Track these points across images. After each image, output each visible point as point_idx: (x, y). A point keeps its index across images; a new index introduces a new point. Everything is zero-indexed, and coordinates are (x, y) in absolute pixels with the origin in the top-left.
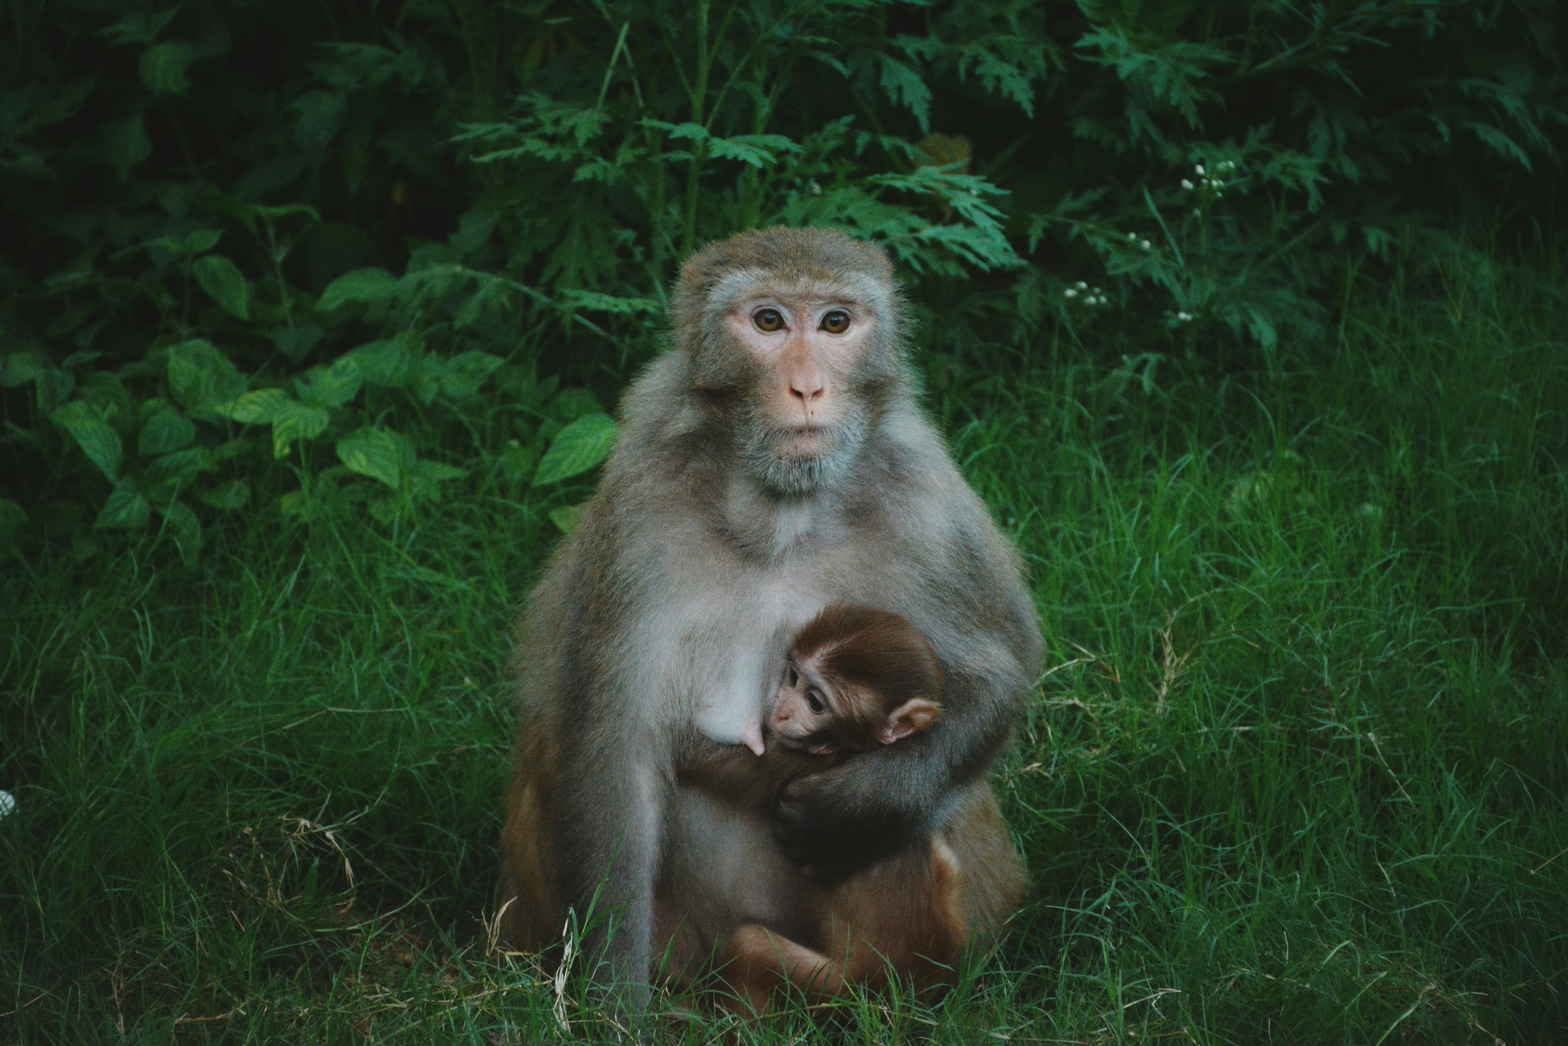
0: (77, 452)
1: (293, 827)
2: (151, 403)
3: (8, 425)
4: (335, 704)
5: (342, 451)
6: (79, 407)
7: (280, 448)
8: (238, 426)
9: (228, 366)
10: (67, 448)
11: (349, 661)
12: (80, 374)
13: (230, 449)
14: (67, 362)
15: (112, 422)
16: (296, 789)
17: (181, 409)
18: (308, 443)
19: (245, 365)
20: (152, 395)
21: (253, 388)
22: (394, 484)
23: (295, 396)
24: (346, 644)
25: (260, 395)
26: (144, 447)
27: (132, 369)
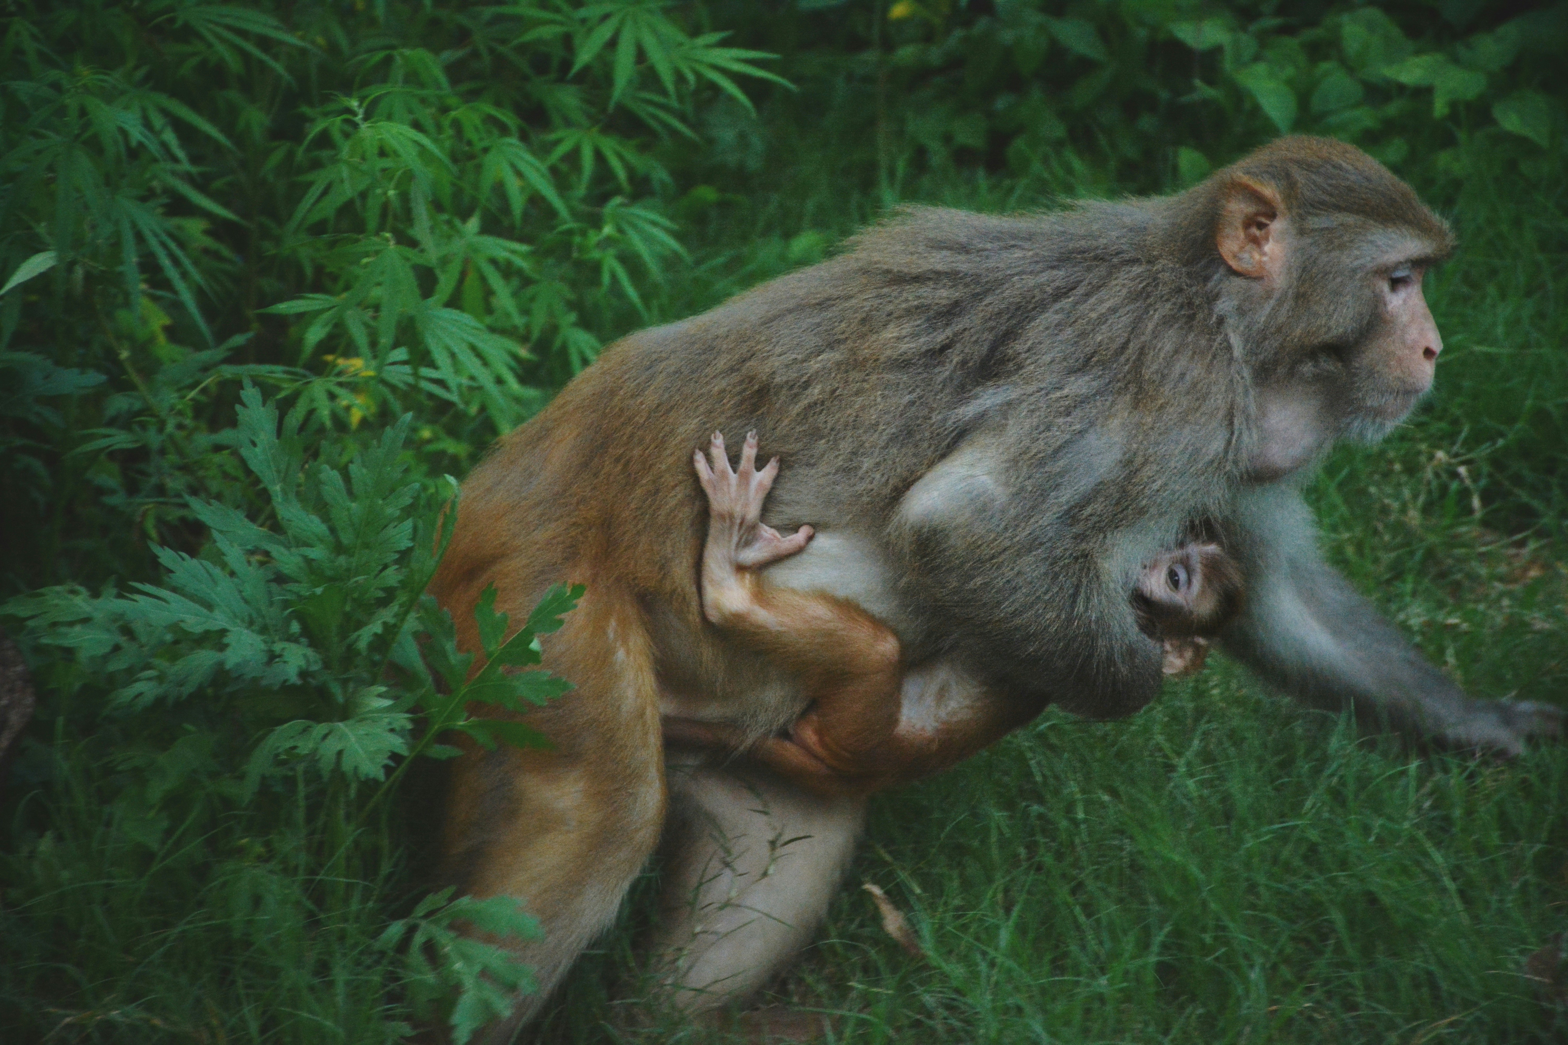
0: (1256, 110)
1: (1431, 457)
2: (1325, 66)
3: (1198, 82)
4: (1480, 343)
5: (1498, 112)
6: (1261, 68)
7: (1440, 108)
8: (1401, 88)
9: (1395, 32)
10: (1247, 106)
11: (1494, 306)
12: (1263, 39)
13: (1392, 109)
14: (1254, 27)
15: (1289, 82)
16: (1440, 419)
17: (1351, 70)
18: (1468, 105)
19: (1412, 31)
20: (1326, 58)
21: (1418, 53)
22: (1545, 143)
23: (1456, 60)
24: (1492, 290)
25: (1426, 59)
26: (1316, 104)
27: (1309, 34)
